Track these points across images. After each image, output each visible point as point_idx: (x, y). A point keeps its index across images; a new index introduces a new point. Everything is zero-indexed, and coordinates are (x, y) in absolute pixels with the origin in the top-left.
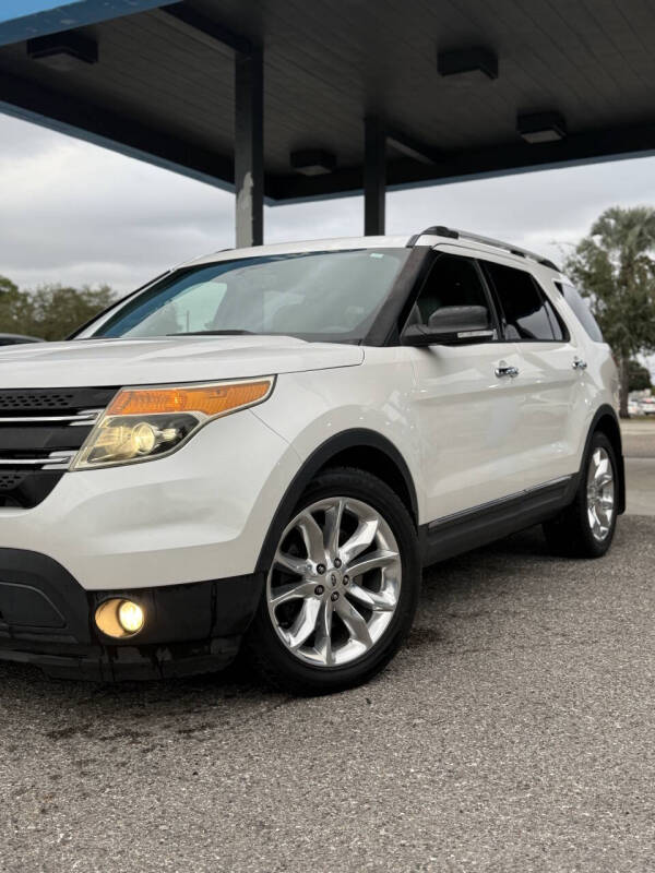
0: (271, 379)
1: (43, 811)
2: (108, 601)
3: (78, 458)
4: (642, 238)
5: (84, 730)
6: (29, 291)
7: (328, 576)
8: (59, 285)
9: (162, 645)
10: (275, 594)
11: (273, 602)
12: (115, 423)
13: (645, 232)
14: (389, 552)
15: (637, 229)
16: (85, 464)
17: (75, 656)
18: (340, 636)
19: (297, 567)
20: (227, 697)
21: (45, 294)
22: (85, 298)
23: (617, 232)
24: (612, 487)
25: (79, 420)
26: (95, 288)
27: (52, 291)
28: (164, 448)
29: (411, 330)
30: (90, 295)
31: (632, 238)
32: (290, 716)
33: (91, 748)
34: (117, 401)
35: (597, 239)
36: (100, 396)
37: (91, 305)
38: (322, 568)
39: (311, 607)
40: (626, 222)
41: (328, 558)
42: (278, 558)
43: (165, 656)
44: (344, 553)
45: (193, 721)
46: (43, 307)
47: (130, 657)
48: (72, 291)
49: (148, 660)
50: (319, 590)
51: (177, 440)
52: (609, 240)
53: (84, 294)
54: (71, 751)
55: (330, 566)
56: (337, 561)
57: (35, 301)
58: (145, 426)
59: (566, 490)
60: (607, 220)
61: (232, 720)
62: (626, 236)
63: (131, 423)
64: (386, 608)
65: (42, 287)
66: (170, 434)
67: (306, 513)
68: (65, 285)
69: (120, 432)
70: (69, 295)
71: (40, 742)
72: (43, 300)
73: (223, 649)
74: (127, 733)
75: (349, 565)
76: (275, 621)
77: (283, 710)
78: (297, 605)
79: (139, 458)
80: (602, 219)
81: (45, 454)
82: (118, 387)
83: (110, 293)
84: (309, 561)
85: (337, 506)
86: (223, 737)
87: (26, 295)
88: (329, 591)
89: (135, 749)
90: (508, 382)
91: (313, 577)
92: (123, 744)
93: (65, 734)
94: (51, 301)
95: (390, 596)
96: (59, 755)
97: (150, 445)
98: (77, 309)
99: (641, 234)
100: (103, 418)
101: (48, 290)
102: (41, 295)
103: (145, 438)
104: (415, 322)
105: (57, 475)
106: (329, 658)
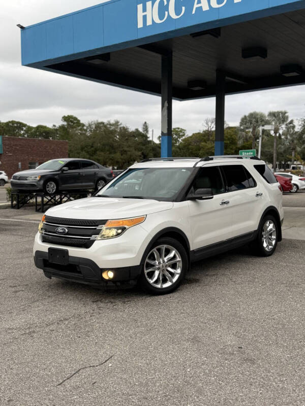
0: (145, 216)
1: (91, 316)
2: (105, 271)
3: (98, 237)
5: (100, 301)
6: (85, 124)
7: (161, 265)
8: (97, 121)
9: (118, 281)
10: (147, 269)
11: (146, 272)
12: (106, 229)
14: (179, 259)
16: (100, 239)
17: (98, 283)
18: (165, 280)
19: (152, 263)
20: (136, 295)
21: (92, 125)
22: (108, 126)
24: (275, 232)
25: (98, 228)
26: (112, 122)
27: (94, 123)
28: (118, 235)
29: (189, 196)
30: (110, 125)
32: (150, 300)
33: (102, 305)
34: (107, 223)
36: (104, 222)
37: (111, 129)
38: (159, 263)
39: (157, 273)
41: (161, 260)
42: (147, 260)
43: (119, 284)
44: (166, 259)
45: (126, 300)
46: (91, 131)
47: (110, 284)
48: (103, 123)
49: (114, 285)
50: (159, 269)
51: (121, 233)
53: (108, 124)
54: (97, 305)
55: (162, 262)
56: (164, 261)
57: (87, 128)
58: (113, 229)
59: (253, 235)
61: (136, 300)
63: (110, 229)
64: (177, 274)
65: (90, 122)
66: (120, 231)
67: (155, 249)
68: (100, 121)
69: (108, 231)
70: (102, 125)
71: (90, 303)
72: (90, 128)
73: (132, 282)
74: (110, 302)
75: (167, 262)
76: (147, 276)
77: (149, 298)
78: (153, 273)
79: (113, 237)
81: (91, 236)
82: (107, 220)
83: (119, 123)
84: (156, 261)
85: (164, 247)
86: (132, 304)
87: (83, 125)
88: (161, 269)
89: (112, 305)
90: (225, 206)
91: (157, 265)
92: (109, 304)
93: (96, 302)
94: (94, 128)
95: (179, 271)
96: (94, 306)
97: (115, 234)
98: (105, 131)
100: (104, 227)
101: (93, 123)
102: (90, 125)
103: (114, 232)
104: (192, 192)
105: (93, 241)
106: (161, 286)
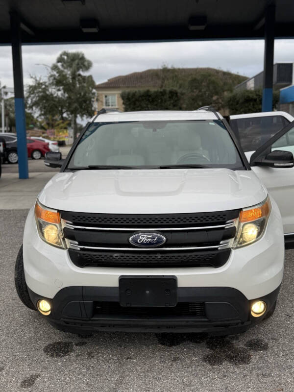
3: (236, 243)
4: (79, 66)
13: (80, 63)
15: (76, 62)
16: (238, 246)
23: (67, 62)
25: (227, 226)
31: (74, 65)
35: (59, 64)
40: (72, 58)
52: (65, 65)
60: (63, 56)
62: (72, 64)
80: (61, 55)
81: (218, 243)
99: (78, 64)
